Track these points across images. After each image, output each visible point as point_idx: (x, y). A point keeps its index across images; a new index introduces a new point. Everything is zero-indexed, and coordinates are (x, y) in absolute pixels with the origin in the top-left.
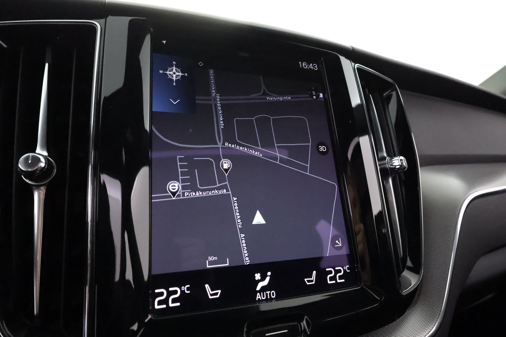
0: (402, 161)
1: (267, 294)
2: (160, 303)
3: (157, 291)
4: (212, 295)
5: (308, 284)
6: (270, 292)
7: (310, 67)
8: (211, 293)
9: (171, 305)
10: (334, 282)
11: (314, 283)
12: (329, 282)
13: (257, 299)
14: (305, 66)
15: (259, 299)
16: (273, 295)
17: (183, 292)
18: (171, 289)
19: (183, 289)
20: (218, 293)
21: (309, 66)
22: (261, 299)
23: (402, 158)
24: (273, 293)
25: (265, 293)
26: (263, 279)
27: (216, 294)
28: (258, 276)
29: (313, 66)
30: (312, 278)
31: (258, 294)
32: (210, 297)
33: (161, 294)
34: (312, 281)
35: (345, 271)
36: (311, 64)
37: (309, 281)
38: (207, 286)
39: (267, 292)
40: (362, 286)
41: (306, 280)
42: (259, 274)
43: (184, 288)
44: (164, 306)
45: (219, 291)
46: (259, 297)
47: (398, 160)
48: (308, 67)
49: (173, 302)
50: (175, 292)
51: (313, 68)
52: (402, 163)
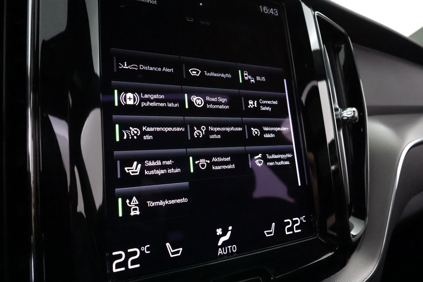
0: (354, 113)
1: (228, 249)
2: (118, 266)
3: (114, 253)
4: (173, 253)
5: (267, 236)
6: (231, 246)
7: (270, 12)
8: (172, 251)
9: (130, 267)
10: (291, 232)
11: (273, 235)
12: (287, 233)
13: (219, 255)
14: (266, 11)
15: (220, 254)
16: (234, 249)
17: (142, 253)
18: (129, 251)
19: (142, 250)
21: (270, 10)
22: (222, 254)
23: (354, 109)
24: (234, 247)
25: (226, 247)
26: (224, 234)
27: (178, 252)
28: (219, 232)
29: (274, 12)
30: (271, 230)
31: (220, 249)
32: (171, 256)
33: (120, 256)
34: (271, 233)
35: (301, 221)
36: (272, 9)
37: (268, 233)
38: (168, 245)
39: (228, 247)
40: (317, 237)
41: (265, 232)
42: (220, 229)
43: (144, 249)
44: (123, 269)
45: (181, 249)
46: (220, 253)
47: (351, 111)
48: (269, 11)
49: (132, 264)
50: (135, 253)
51: (274, 14)
52: (354, 114)
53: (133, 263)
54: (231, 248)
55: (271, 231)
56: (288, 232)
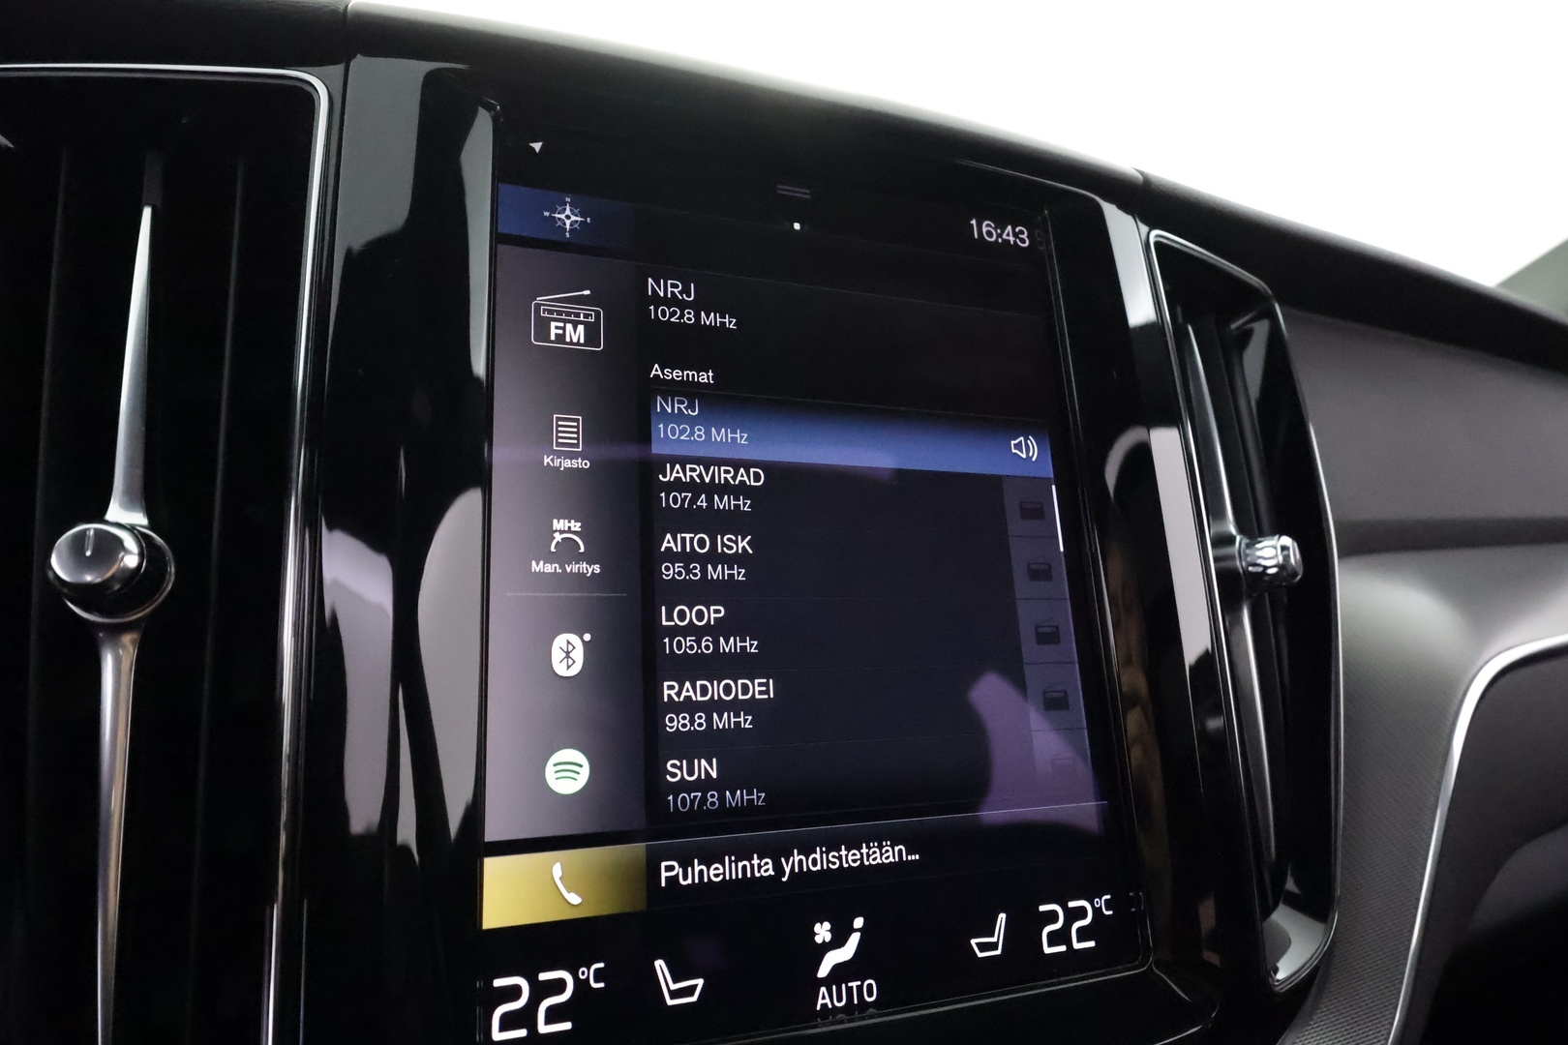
0: (1285, 552)
1: (849, 990)
2: (508, 1022)
3: (498, 983)
4: (674, 994)
5: (980, 955)
6: (859, 983)
7: (1004, 236)
8: (674, 987)
9: (543, 1028)
10: (1063, 948)
11: (998, 952)
12: (1047, 950)
13: (818, 1008)
14: (990, 234)
15: (824, 1006)
16: (870, 994)
17: (581, 985)
18: (543, 976)
19: (582, 977)
20: (696, 986)
21: (1003, 232)
22: (830, 1006)
23: (1286, 541)
24: (870, 986)
25: (844, 986)
26: (838, 941)
27: (690, 991)
28: (823, 932)
29: (1015, 235)
30: (993, 936)
31: (823, 989)
32: (670, 1002)
33: (514, 993)
34: (994, 946)
35: (1097, 911)
36: (1009, 228)
37: (983, 947)
38: (660, 964)
39: (850, 984)
40: (1150, 967)
41: (973, 942)
42: (827, 925)
43: (588, 973)
44: (522, 1033)
45: (700, 982)
46: (824, 1002)
47: (1276, 548)
48: (1000, 236)
49: (548, 1021)
50: (558, 986)
51: (1015, 242)
52: (1286, 558)
53: (553, 1016)
54: (860, 988)
55: (994, 940)
56: (1050, 945)
